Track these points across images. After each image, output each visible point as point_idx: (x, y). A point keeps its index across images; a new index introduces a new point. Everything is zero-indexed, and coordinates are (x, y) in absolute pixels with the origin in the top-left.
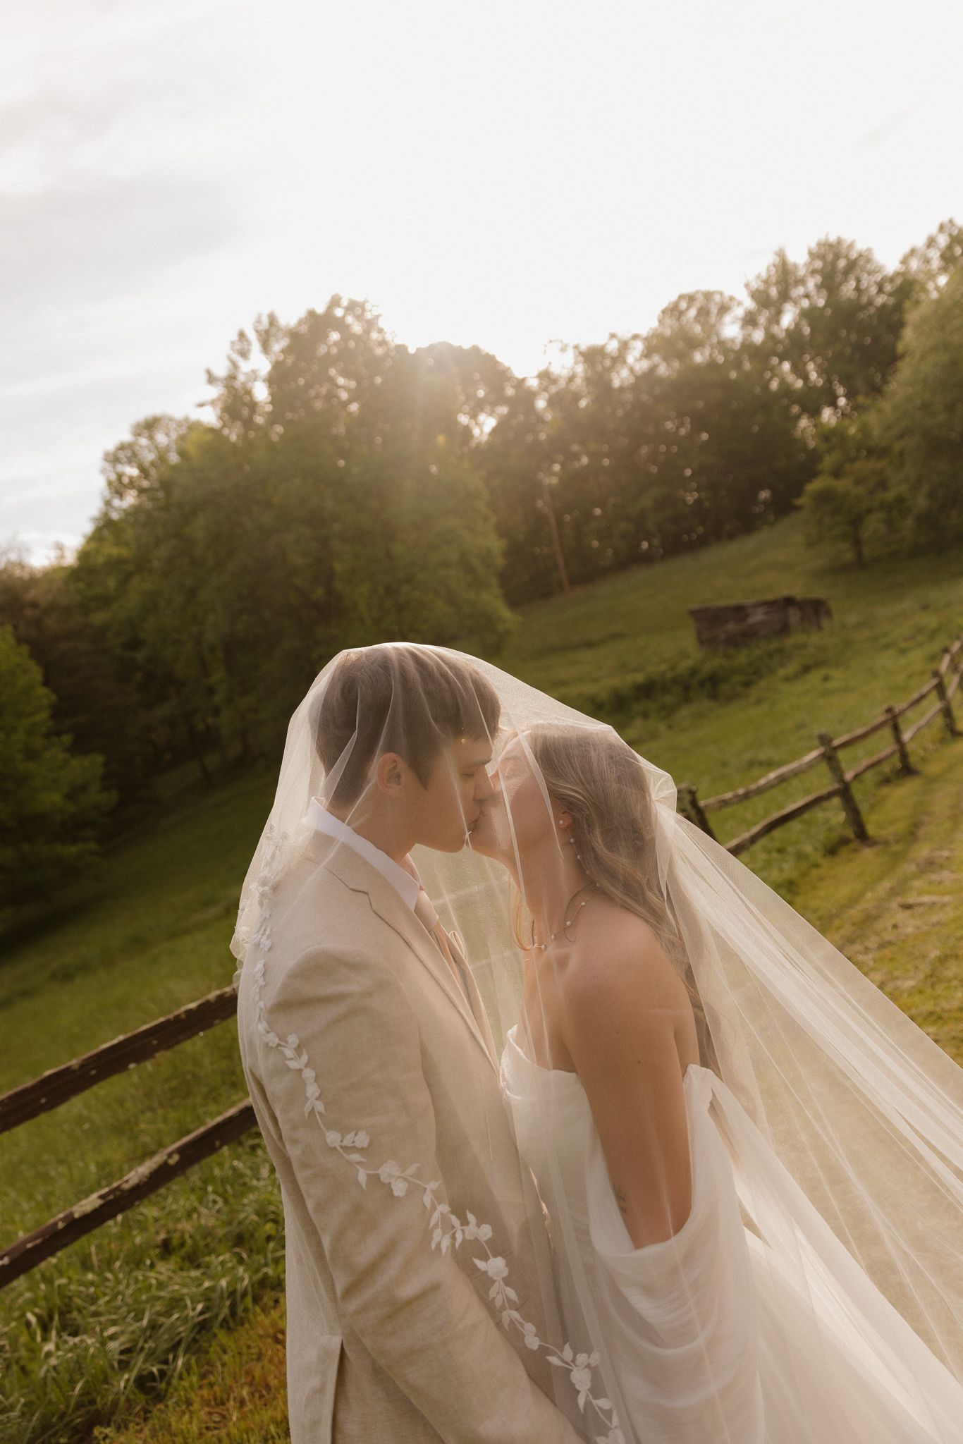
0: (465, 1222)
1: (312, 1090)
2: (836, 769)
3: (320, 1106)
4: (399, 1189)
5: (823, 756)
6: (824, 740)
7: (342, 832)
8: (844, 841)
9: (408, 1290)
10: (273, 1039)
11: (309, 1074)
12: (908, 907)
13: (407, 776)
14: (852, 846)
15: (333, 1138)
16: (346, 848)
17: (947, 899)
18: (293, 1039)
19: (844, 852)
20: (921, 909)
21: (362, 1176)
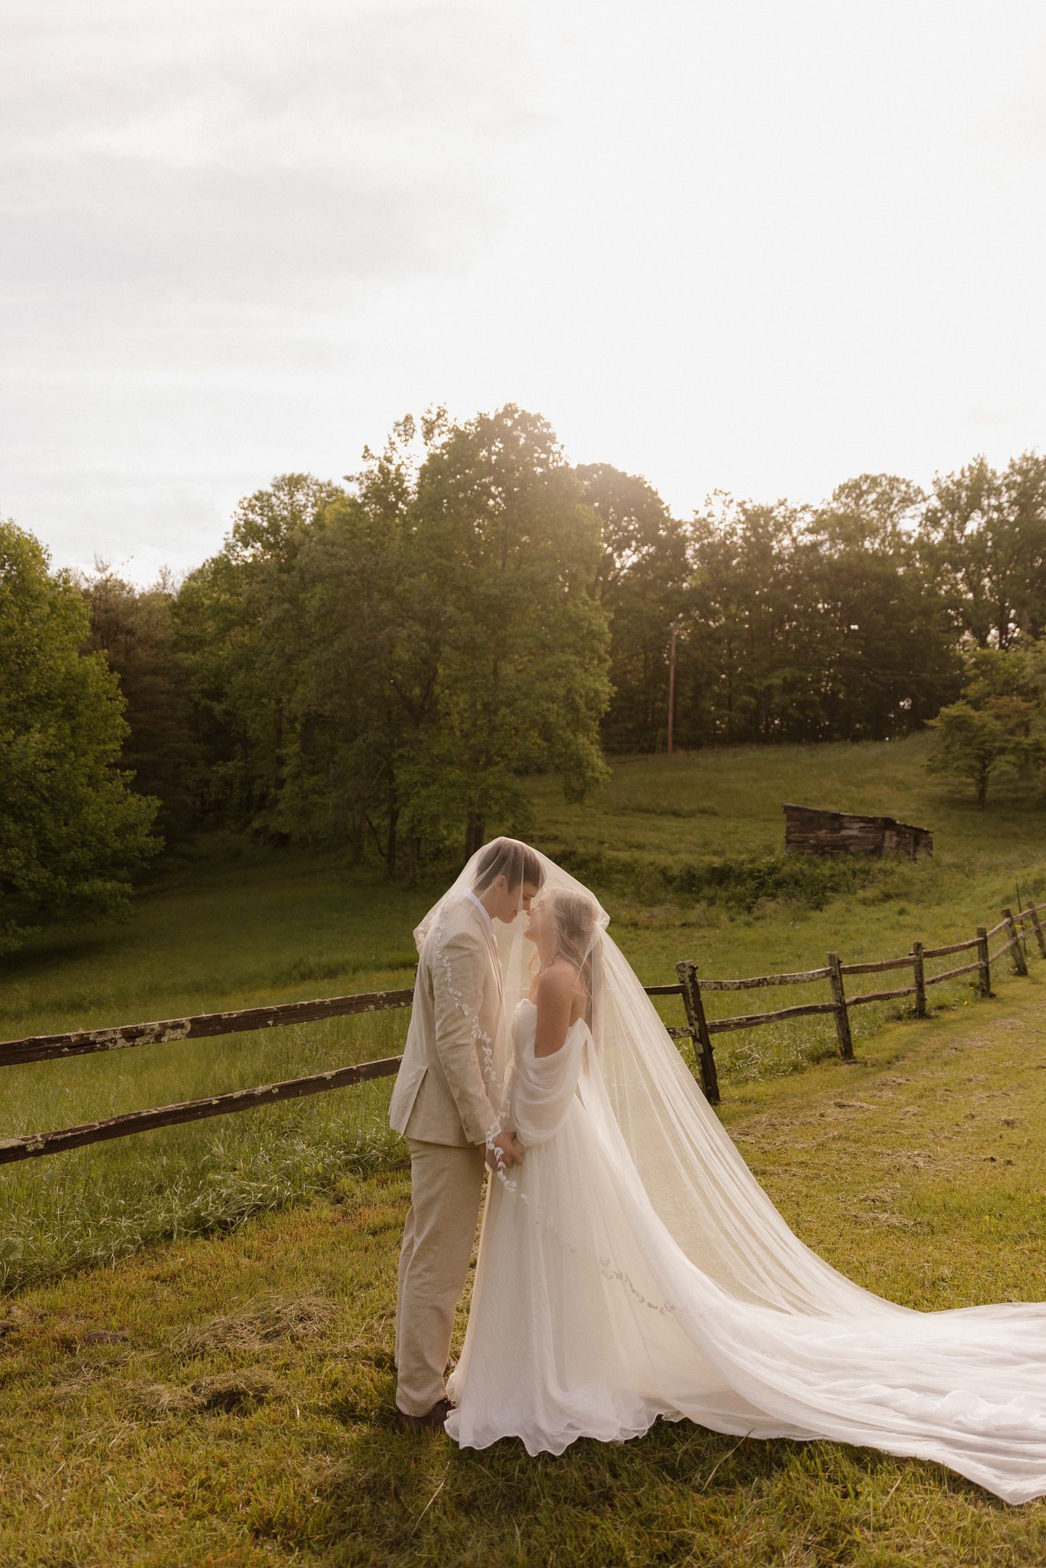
0: (483, 1033)
1: (449, 974)
2: (839, 990)
3: (450, 980)
4: (466, 1013)
5: (827, 973)
6: (834, 961)
7: (477, 902)
8: (831, 1054)
9: (460, 1042)
10: (440, 956)
11: (450, 969)
12: (841, 1106)
13: (506, 887)
14: (834, 1059)
15: (451, 990)
16: (477, 907)
17: (872, 1107)
18: (447, 958)
19: (825, 1063)
20: (849, 1110)
21: (457, 1005)
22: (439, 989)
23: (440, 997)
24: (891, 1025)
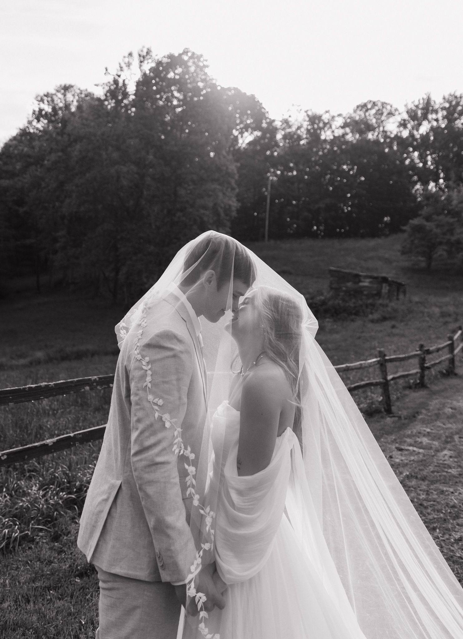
0: (186, 448)
1: (149, 379)
2: (384, 373)
3: (149, 385)
4: (168, 425)
5: (378, 362)
6: (382, 354)
8: (377, 411)
9: (159, 459)
10: (139, 357)
11: (149, 372)
12: (401, 450)
15: (150, 397)
17: (421, 451)
18: (147, 359)
20: (406, 453)
21: (157, 415)
22: (136, 395)
23: (137, 404)
24: (407, 392)
